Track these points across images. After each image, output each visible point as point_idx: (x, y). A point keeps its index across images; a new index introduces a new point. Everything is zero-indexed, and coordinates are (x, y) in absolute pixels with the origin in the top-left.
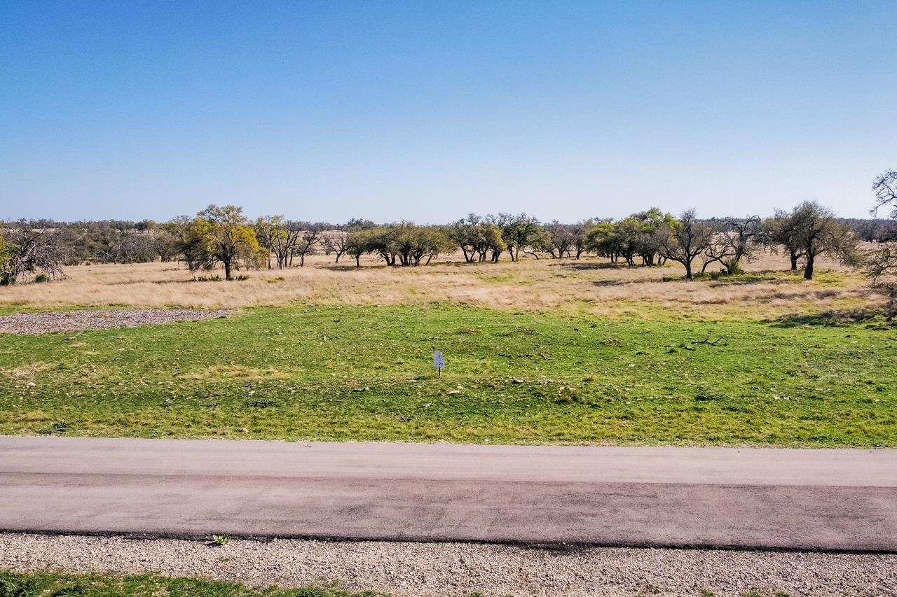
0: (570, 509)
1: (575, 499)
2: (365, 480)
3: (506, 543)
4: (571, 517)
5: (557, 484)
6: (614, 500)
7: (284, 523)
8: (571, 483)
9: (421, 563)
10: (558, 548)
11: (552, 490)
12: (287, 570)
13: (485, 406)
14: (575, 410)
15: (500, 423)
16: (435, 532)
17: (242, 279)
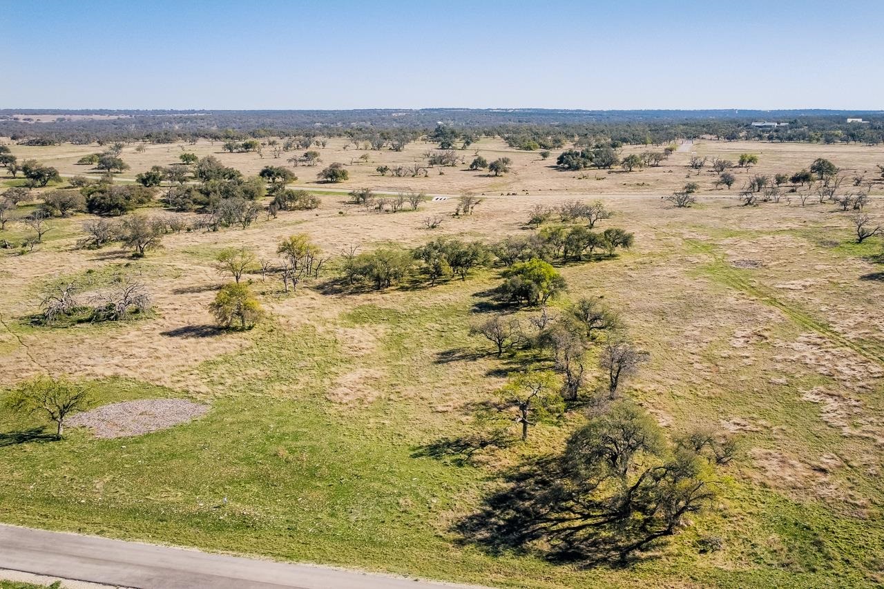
2: (160, 568)
5: (197, 574)
15: (223, 536)
17: (250, 328)
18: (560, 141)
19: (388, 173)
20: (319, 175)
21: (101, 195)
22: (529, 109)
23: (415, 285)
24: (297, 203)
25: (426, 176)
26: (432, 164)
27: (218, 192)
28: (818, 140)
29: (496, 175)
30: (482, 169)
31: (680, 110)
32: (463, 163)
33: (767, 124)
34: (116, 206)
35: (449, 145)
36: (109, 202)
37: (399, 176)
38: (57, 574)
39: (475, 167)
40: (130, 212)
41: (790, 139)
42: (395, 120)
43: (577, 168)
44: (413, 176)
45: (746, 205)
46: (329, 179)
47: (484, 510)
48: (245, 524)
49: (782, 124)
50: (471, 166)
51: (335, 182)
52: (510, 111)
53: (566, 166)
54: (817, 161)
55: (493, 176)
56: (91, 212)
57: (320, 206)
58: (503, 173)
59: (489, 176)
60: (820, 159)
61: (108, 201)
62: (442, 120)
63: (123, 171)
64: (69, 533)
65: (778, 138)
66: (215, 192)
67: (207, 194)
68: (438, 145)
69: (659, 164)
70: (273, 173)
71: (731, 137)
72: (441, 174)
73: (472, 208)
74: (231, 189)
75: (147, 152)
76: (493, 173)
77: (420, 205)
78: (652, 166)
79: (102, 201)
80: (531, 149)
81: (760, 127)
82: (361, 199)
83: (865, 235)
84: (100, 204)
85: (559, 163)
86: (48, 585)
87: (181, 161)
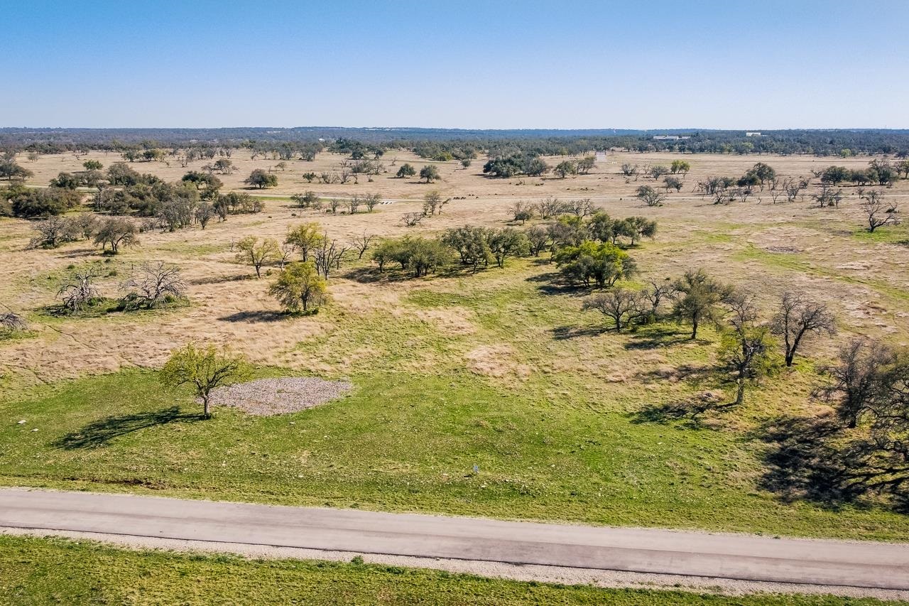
0: (521, 552)
1: (522, 548)
2: (467, 538)
3: (506, 562)
4: (521, 555)
5: (518, 542)
6: (532, 549)
7: (452, 554)
8: (522, 542)
9: (487, 567)
10: (517, 564)
11: (517, 544)
12: (457, 568)
13: (495, 495)
14: (527, 498)
15: (502, 504)
16: (488, 559)
17: (315, 312)
18: (471, 152)
19: (315, 180)
20: (246, 182)
21: (25, 197)
22: (405, 128)
23: (451, 273)
24: (240, 207)
25: (356, 183)
26: (355, 172)
27: (152, 195)
28: (730, 151)
29: (428, 182)
30: (409, 176)
31: (557, 130)
32: (386, 172)
33: (668, 137)
34: (46, 209)
35: (362, 155)
36: (37, 205)
37: (328, 183)
38: (350, 549)
39: (401, 175)
40: (61, 215)
41: (702, 150)
42: (274, 137)
43: (507, 176)
44: (342, 183)
45: (716, 203)
46: (258, 186)
47: (773, 469)
48: (515, 491)
49: (683, 138)
50: (398, 174)
51: (263, 188)
52: (388, 130)
53: (495, 174)
54: (757, 165)
55: (424, 183)
56: (16, 216)
57: (264, 210)
58: (434, 180)
59: (419, 183)
60: (759, 164)
61: (35, 204)
62: (322, 137)
63: (26, 178)
64: (317, 508)
65: (690, 149)
66: (149, 195)
67: (142, 198)
68: (349, 155)
69: (588, 172)
70: (197, 179)
71: (642, 149)
72: (370, 181)
73: (440, 207)
74: (166, 192)
75: (39, 161)
76: (425, 180)
77: (375, 208)
78: (582, 174)
79: (29, 204)
80: (445, 160)
81: (664, 140)
82: (305, 203)
83: (877, 224)
84: (26, 208)
85: (485, 171)
86: (348, 561)
87: (84, 169)
